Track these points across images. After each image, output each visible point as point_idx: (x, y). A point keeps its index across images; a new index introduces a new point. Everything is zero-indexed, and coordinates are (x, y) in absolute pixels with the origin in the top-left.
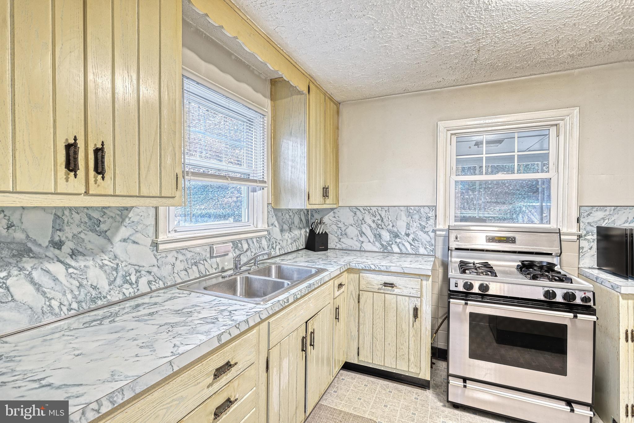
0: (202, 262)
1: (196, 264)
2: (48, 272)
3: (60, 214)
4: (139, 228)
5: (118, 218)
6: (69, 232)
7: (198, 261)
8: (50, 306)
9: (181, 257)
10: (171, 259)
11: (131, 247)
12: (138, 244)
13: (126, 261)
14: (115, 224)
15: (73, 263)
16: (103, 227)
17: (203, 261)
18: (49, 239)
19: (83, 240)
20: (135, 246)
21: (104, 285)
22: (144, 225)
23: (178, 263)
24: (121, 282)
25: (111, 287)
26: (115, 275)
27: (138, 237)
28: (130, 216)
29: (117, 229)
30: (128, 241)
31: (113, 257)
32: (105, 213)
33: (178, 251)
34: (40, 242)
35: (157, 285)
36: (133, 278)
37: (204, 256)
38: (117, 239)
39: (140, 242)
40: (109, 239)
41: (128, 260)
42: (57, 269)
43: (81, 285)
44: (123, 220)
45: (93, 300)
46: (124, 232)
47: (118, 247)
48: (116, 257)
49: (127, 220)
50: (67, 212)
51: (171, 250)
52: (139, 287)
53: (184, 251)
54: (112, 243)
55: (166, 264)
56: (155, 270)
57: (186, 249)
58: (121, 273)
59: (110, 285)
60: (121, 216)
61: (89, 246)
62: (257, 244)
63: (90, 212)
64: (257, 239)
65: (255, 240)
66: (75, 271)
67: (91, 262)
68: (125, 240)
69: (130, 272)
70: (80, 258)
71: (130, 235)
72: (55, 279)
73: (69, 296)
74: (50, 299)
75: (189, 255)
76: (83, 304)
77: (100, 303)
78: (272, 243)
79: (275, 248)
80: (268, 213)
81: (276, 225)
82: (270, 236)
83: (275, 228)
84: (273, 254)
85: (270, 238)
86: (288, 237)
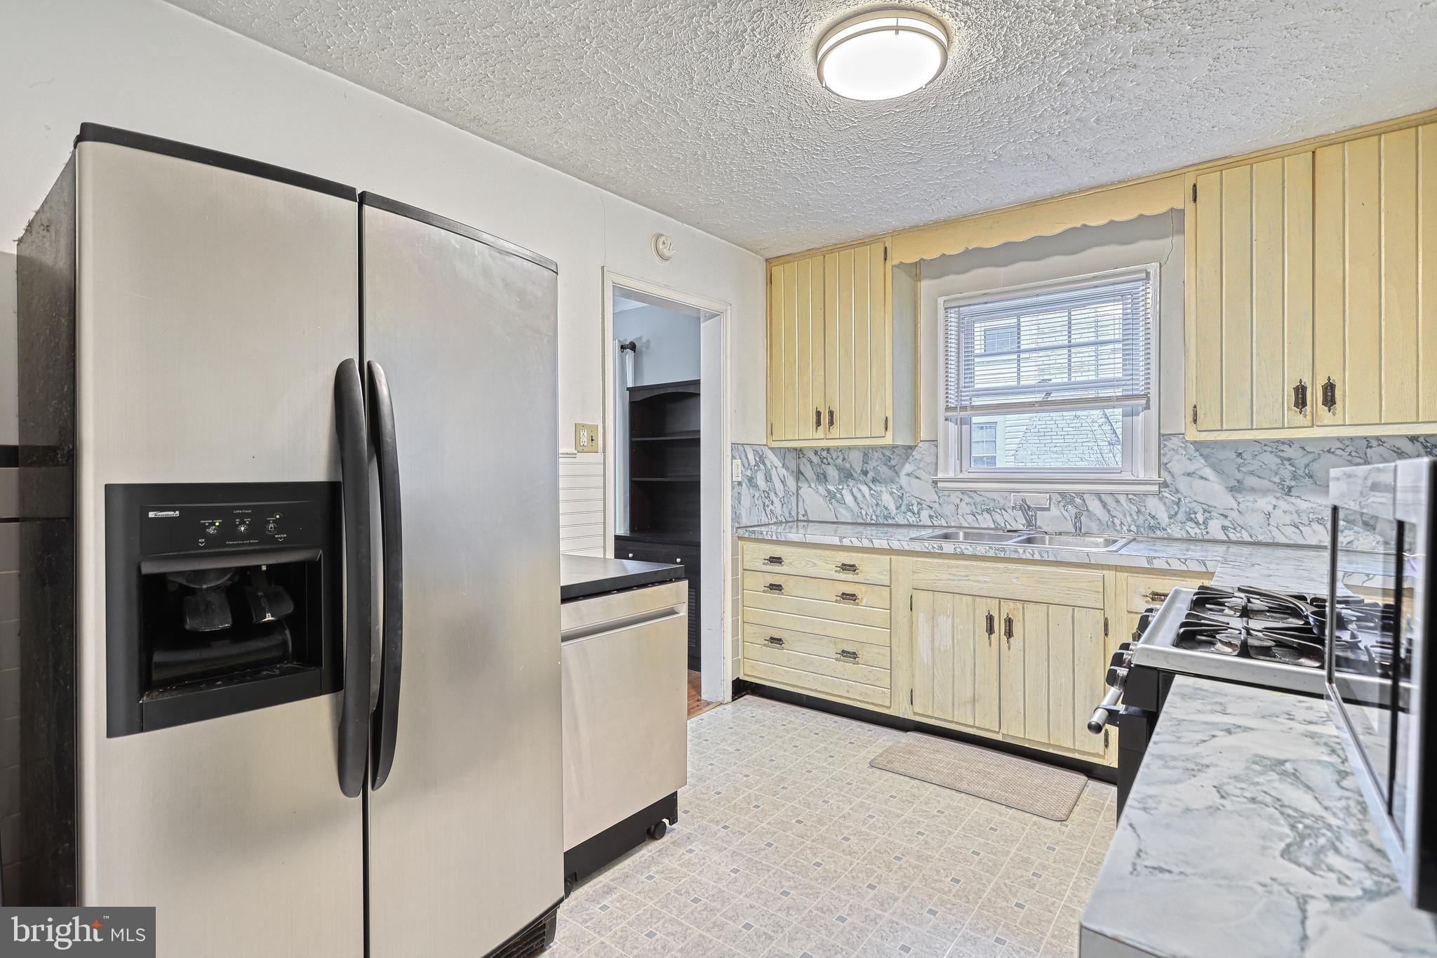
0: (998, 510)
1: (988, 511)
2: (860, 490)
3: (866, 452)
4: (922, 465)
5: (904, 456)
6: (872, 464)
7: (992, 509)
8: (861, 513)
9: (967, 499)
10: (954, 498)
11: (914, 481)
12: (920, 479)
13: (909, 493)
14: (901, 461)
15: (873, 487)
16: (893, 463)
17: (1000, 510)
18: (860, 469)
19: (879, 471)
20: (917, 481)
21: (892, 507)
22: (925, 462)
23: (963, 505)
24: (906, 510)
25: (898, 511)
26: (901, 503)
27: (920, 473)
28: (914, 454)
29: (903, 465)
30: (912, 475)
31: (899, 487)
32: (894, 452)
33: (963, 492)
34: (856, 470)
35: (939, 522)
36: (916, 510)
37: (1002, 505)
38: (903, 473)
39: (922, 478)
40: (897, 473)
41: (911, 492)
42: (865, 489)
43: (877, 504)
44: (908, 458)
45: (886, 518)
46: (908, 468)
47: (903, 480)
48: (901, 487)
49: (911, 457)
50: (870, 451)
51: (954, 490)
52: (922, 518)
53: (971, 494)
54: (899, 476)
55: (949, 503)
56: (936, 506)
57: (975, 492)
58: (905, 502)
59: (897, 509)
60: (906, 454)
61: (883, 476)
62: (1131, 505)
63: (884, 451)
64: (1130, 496)
65: (1122, 499)
66: (875, 493)
67: (884, 489)
68: (908, 475)
69: (913, 503)
70: (878, 484)
71: (913, 471)
72: (864, 496)
73: (871, 510)
74: (861, 509)
75: (978, 499)
76: (880, 518)
77: (890, 521)
78: (1188, 510)
79: (1204, 523)
80: (1172, 452)
81: (1204, 476)
82: (1179, 496)
83: (1203, 482)
84: (1196, 533)
85: (1177, 500)
86: (1273, 506)
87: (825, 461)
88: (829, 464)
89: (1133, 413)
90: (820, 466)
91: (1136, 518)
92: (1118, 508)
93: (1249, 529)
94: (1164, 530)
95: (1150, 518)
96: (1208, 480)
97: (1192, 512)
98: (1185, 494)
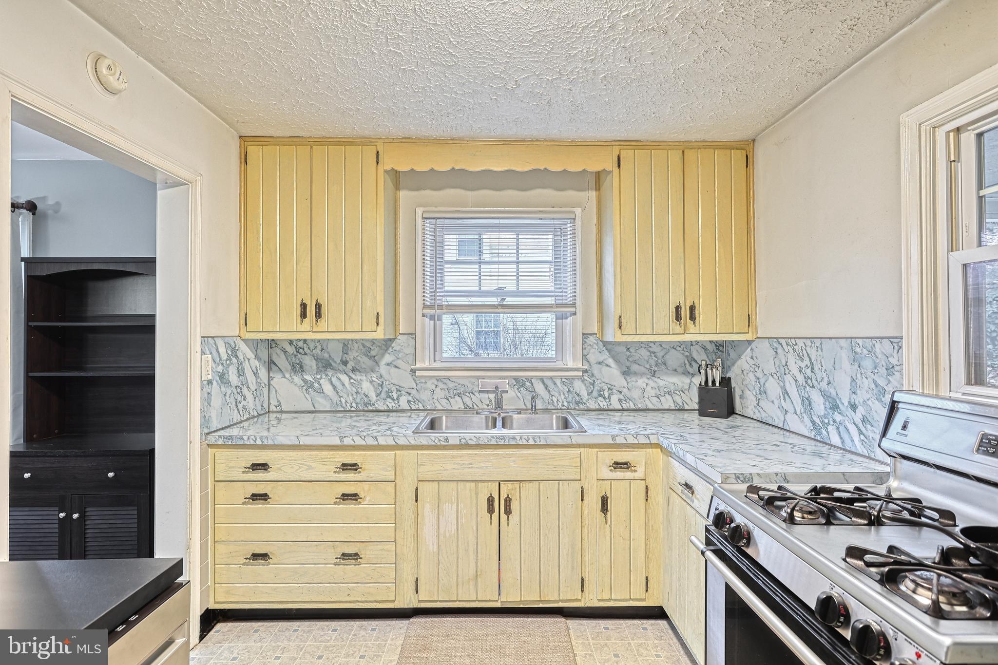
0: (467, 394)
1: (459, 395)
2: (339, 379)
3: (346, 343)
4: (400, 355)
5: (384, 347)
6: (352, 355)
7: (462, 393)
8: (340, 401)
9: (441, 385)
10: (430, 385)
11: (393, 370)
12: (399, 368)
13: (389, 381)
14: (381, 352)
15: (353, 376)
16: (373, 353)
17: (469, 394)
18: (340, 359)
19: (360, 361)
20: (397, 370)
21: (372, 395)
22: (404, 353)
23: (438, 390)
24: (385, 396)
25: (378, 398)
26: (381, 390)
27: (399, 363)
28: (393, 346)
29: (383, 355)
30: (391, 365)
31: (379, 376)
32: (374, 343)
33: (438, 379)
34: (336, 360)
35: (417, 406)
36: (395, 396)
37: (470, 389)
38: (383, 363)
39: (400, 366)
40: (376, 362)
41: (391, 380)
42: (344, 378)
43: (357, 392)
44: (387, 349)
45: (366, 404)
46: (388, 358)
47: (383, 369)
48: (381, 376)
49: (390, 349)
50: (350, 342)
51: (431, 378)
52: (401, 403)
53: (445, 381)
54: (379, 366)
55: (425, 389)
56: (414, 392)
57: (448, 379)
58: (385, 389)
59: (377, 396)
60: (386, 345)
61: (363, 366)
62: (564, 386)
63: (364, 342)
64: (563, 380)
65: (558, 382)
66: (355, 382)
67: (364, 378)
68: (388, 364)
69: (392, 390)
70: (358, 373)
71: (393, 361)
72: (344, 385)
73: (351, 398)
74: (340, 397)
75: (451, 385)
76: (359, 405)
77: (370, 408)
78: (599, 389)
79: (608, 398)
80: (589, 347)
81: (608, 364)
82: (594, 379)
83: (608, 368)
84: (604, 405)
85: (592, 382)
86: (646, 384)
87: (301, 351)
88: (305, 354)
89: (564, 317)
90: (296, 356)
91: (567, 396)
92: (556, 389)
93: (633, 400)
94: (585, 404)
95: (576, 395)
96: (611, 367)
97: (601, 390)
98: (597, 377)
